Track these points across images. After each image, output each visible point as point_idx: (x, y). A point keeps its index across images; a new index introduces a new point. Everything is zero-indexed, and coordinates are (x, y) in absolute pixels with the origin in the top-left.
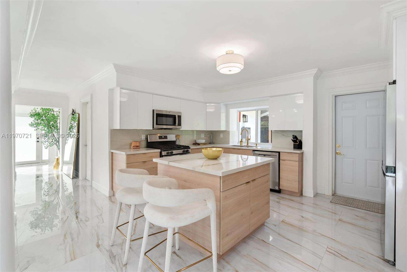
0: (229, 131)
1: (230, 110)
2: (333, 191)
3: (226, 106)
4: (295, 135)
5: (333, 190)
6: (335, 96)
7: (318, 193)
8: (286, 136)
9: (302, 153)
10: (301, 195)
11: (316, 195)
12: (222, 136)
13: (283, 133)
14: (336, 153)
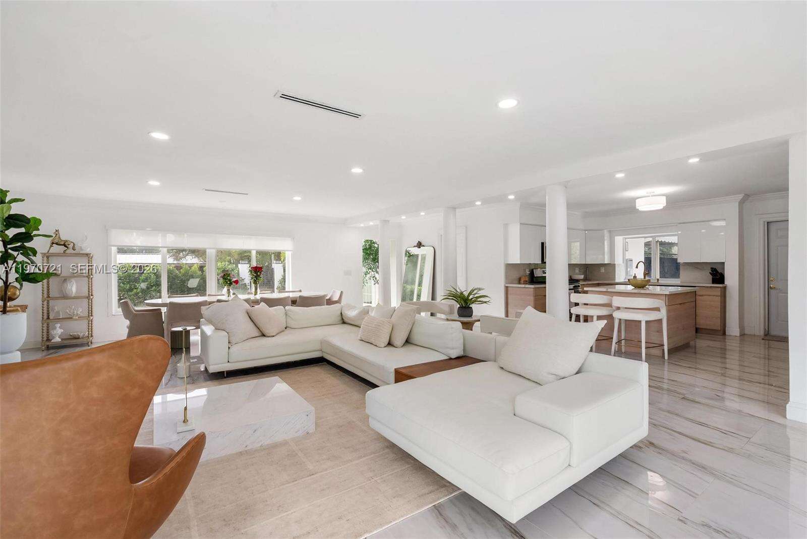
0: (615, 264)
1: (616, 237)
2: (765, 332)
3: (610, 232)
4: (714, 267)
5: (765, 329)
6: (768, 223)
7: (746, 333)
8: (700, 269)
9: (725, 288)
10: (724, 333)
11: (743, 335)
12: (603, 270)
13: (696, 266)
14: (769, 288)
